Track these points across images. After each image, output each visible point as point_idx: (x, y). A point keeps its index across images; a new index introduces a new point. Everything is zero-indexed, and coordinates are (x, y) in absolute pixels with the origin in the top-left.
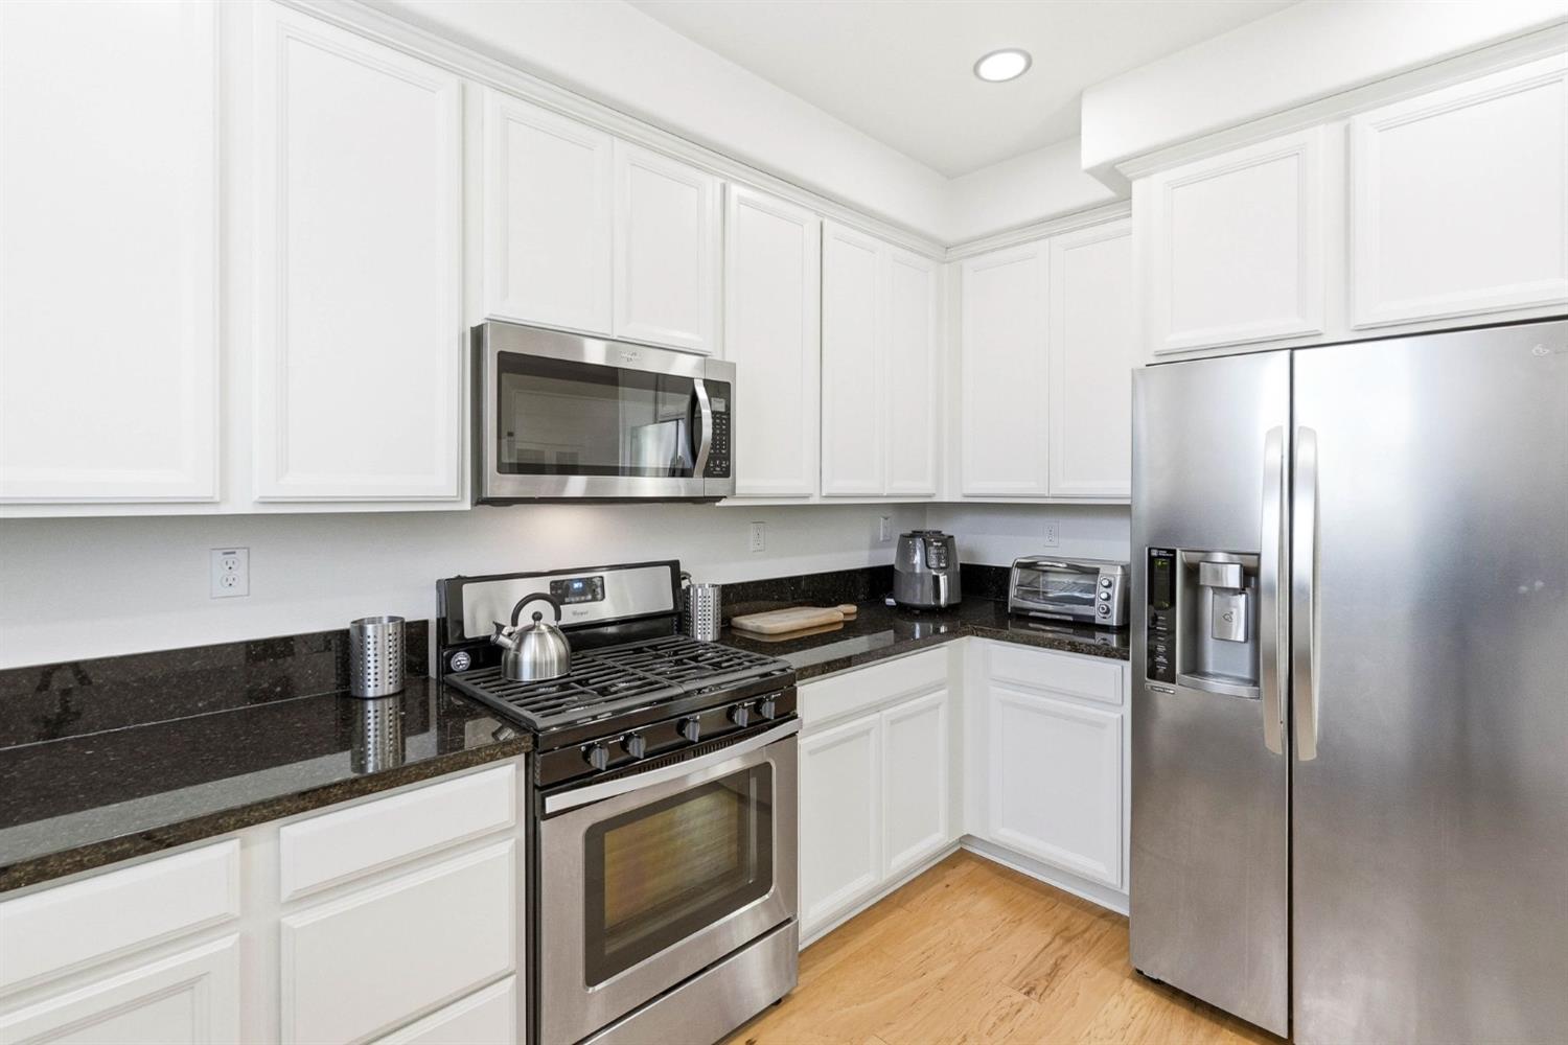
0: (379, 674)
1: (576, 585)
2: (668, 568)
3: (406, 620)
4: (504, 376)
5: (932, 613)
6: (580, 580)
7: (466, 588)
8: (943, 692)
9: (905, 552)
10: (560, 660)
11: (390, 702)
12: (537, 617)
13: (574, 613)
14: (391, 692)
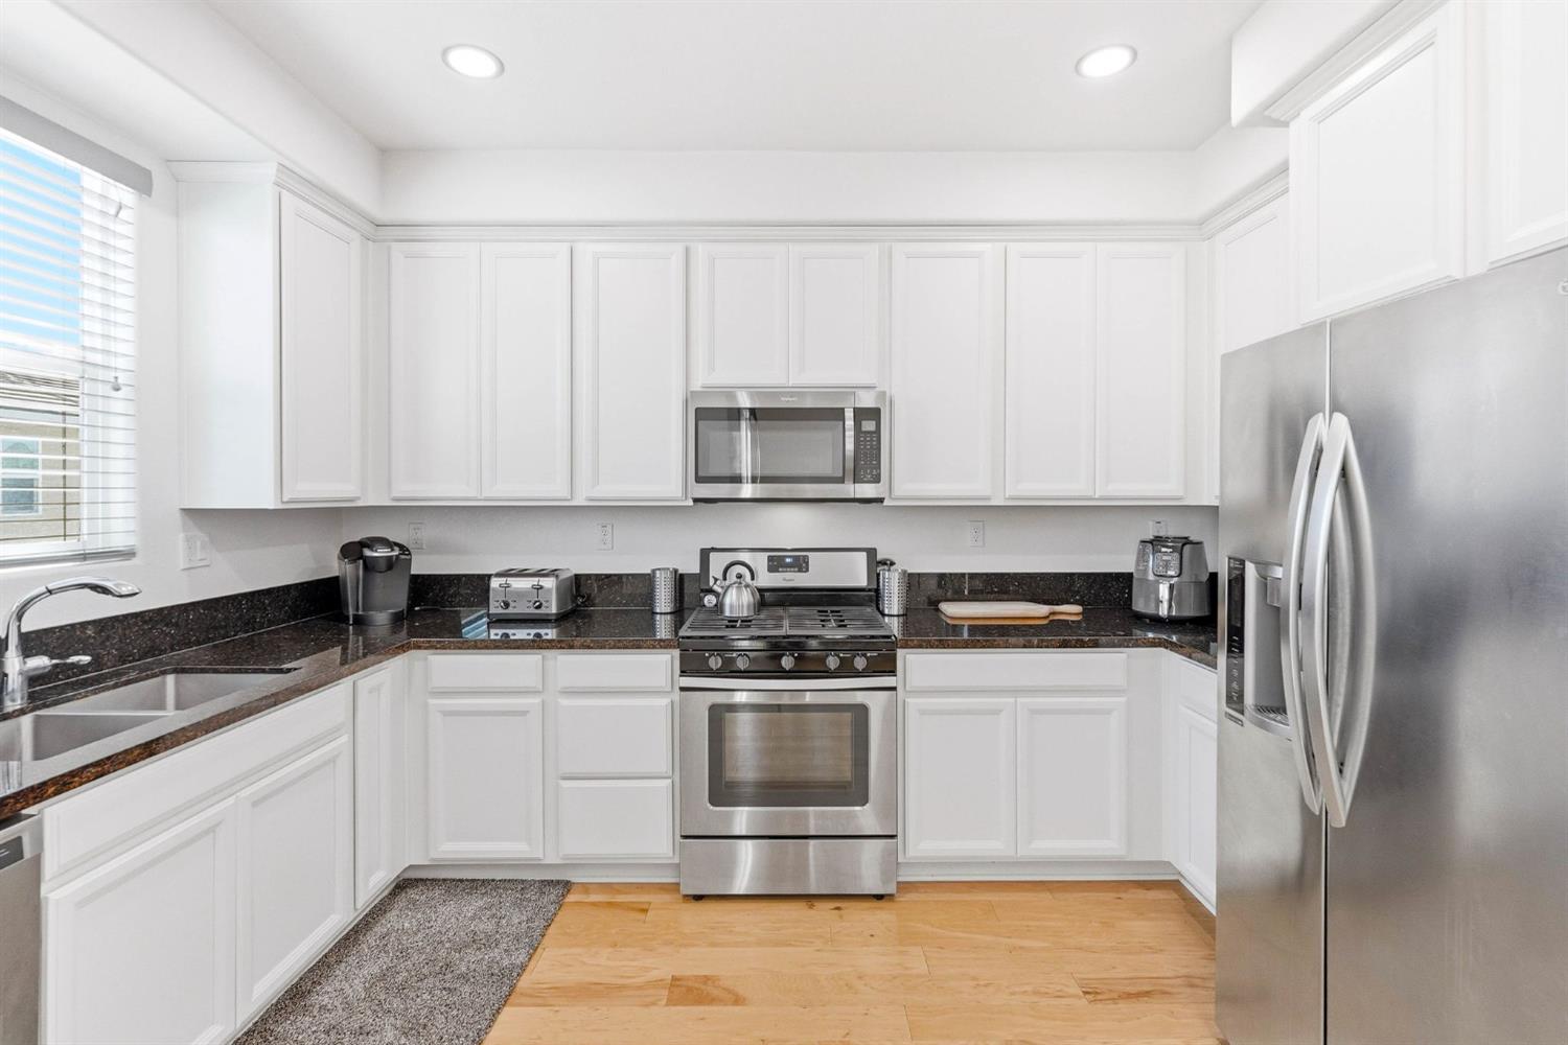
0: (663, 601)
1: (788, 560)
2: (865, 554)
3: (680, 572)
4: (700, 423)
5: (1156, 622)
6: (789, 557)
7: (712, 554)
8: (1123, 699)
9: (1142, 557)
10: (749, 606)
11: (669, 617)
12: (739, 576)
13: (784, 580)
14: (669, 611)
